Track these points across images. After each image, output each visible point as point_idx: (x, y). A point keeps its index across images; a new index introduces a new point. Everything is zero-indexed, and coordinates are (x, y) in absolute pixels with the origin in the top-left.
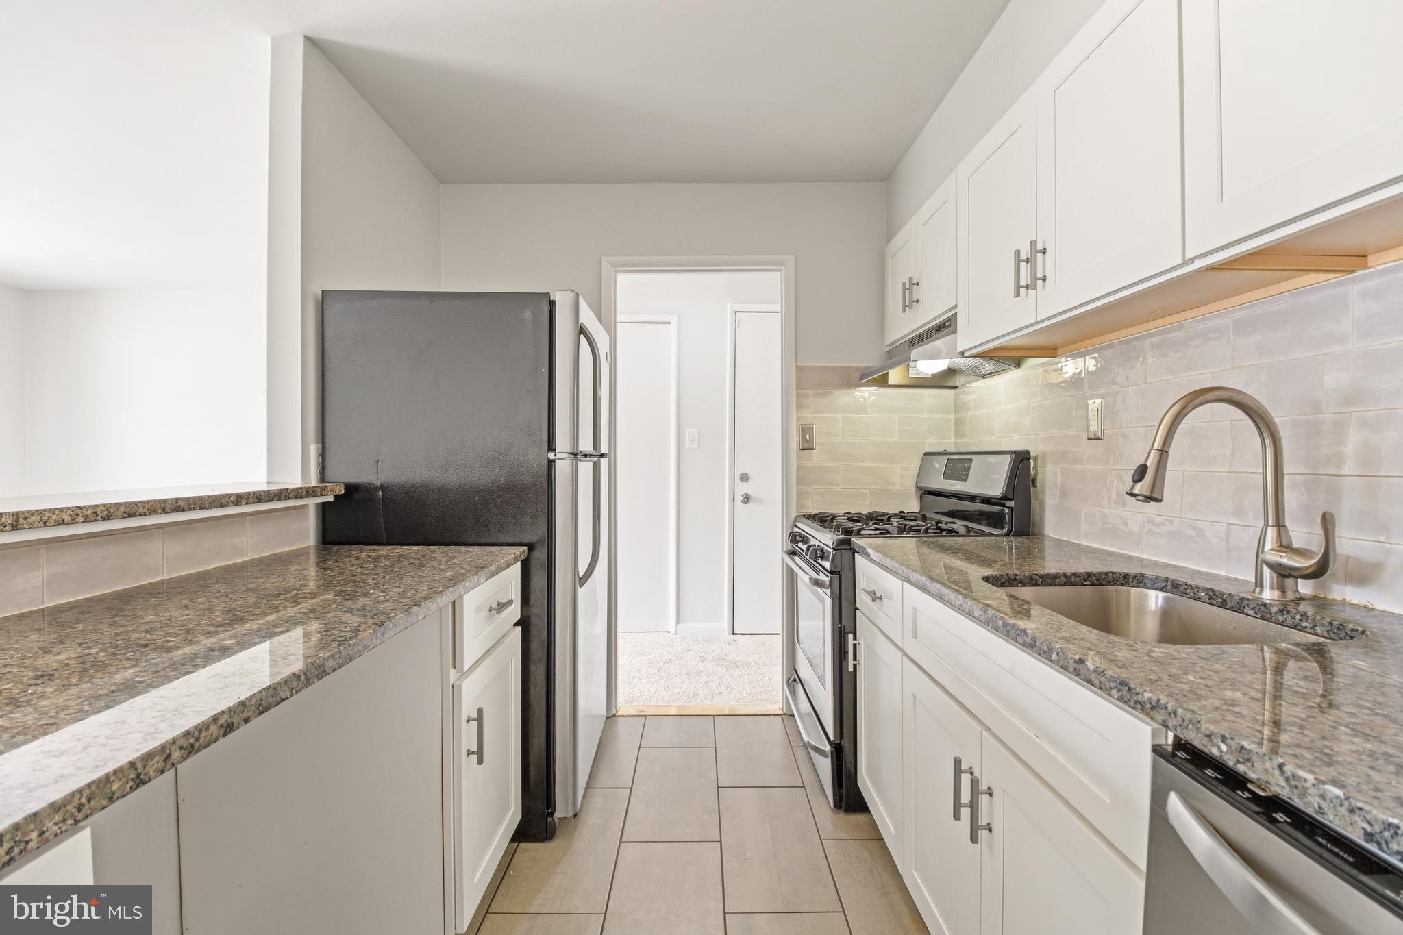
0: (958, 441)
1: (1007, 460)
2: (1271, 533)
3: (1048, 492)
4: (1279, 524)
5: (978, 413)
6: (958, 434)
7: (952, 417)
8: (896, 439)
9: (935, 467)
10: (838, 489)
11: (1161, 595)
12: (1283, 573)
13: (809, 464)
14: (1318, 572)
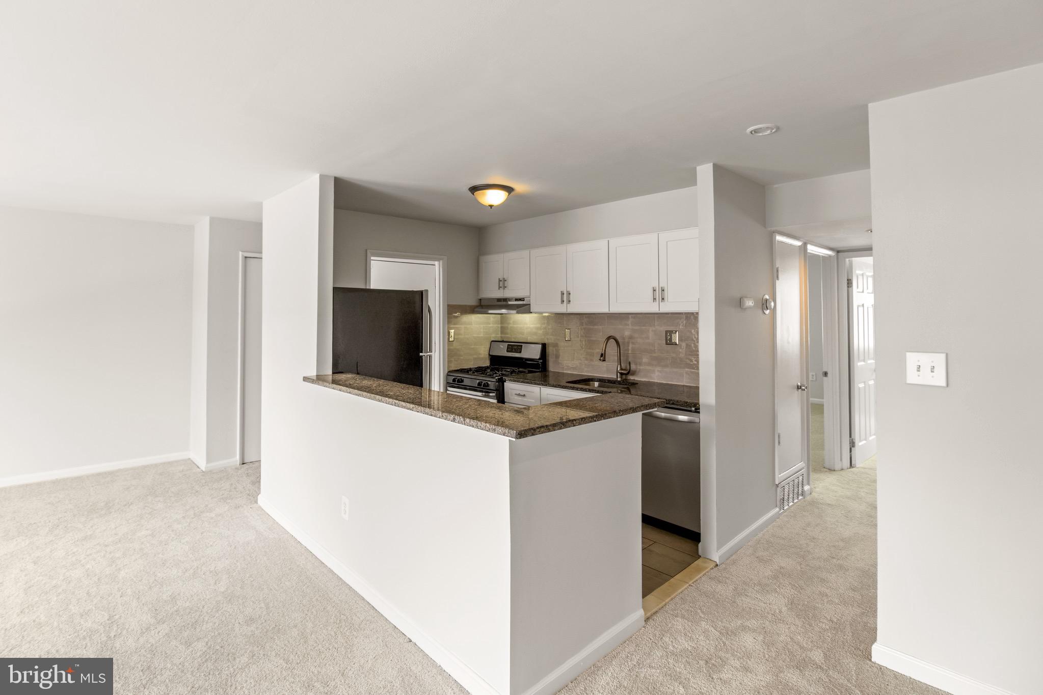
0: (503, 336)
1: (540, 346)
2: (619, 366)
3: (550, 357)
4: (620, 365)
5: (514, 326)
6: (502, 333)
7: (500, 326)
8: (482, 335)
9: (501, 347)
10: (462, 358)
11: (598, 383)
12: (622, 374)
13: (452, 348)
14: (628, 373)
